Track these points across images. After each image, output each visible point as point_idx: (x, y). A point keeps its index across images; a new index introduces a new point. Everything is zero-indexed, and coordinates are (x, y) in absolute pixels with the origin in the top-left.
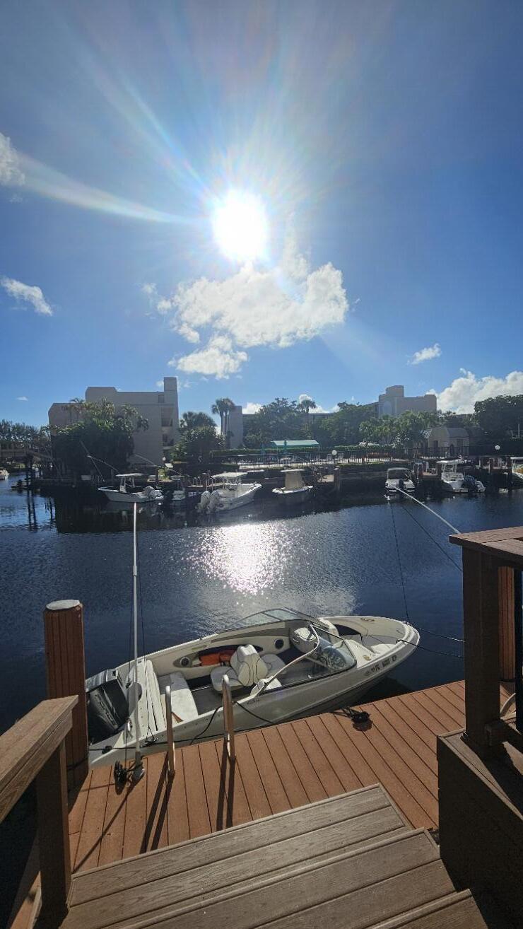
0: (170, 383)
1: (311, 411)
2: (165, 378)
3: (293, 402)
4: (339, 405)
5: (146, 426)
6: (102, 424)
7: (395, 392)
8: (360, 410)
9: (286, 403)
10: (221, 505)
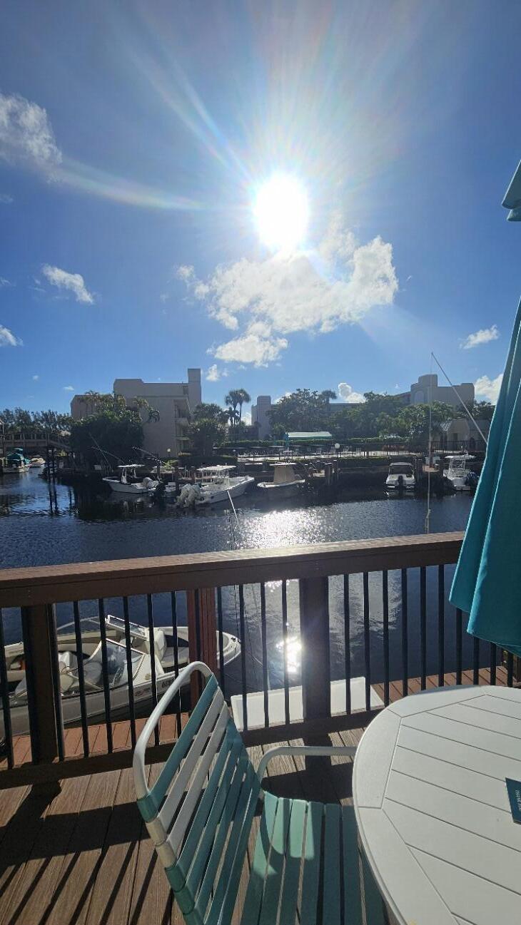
0: (195, 374)
1: (332, 401)
2: (188, 369)
3: (314, 393)
4: (366, 395)
5: (157, 418)
6: (112, 416)
7: (429, 380)
8: (386, 400)
9: (308, 394)
10: (202, 498)
